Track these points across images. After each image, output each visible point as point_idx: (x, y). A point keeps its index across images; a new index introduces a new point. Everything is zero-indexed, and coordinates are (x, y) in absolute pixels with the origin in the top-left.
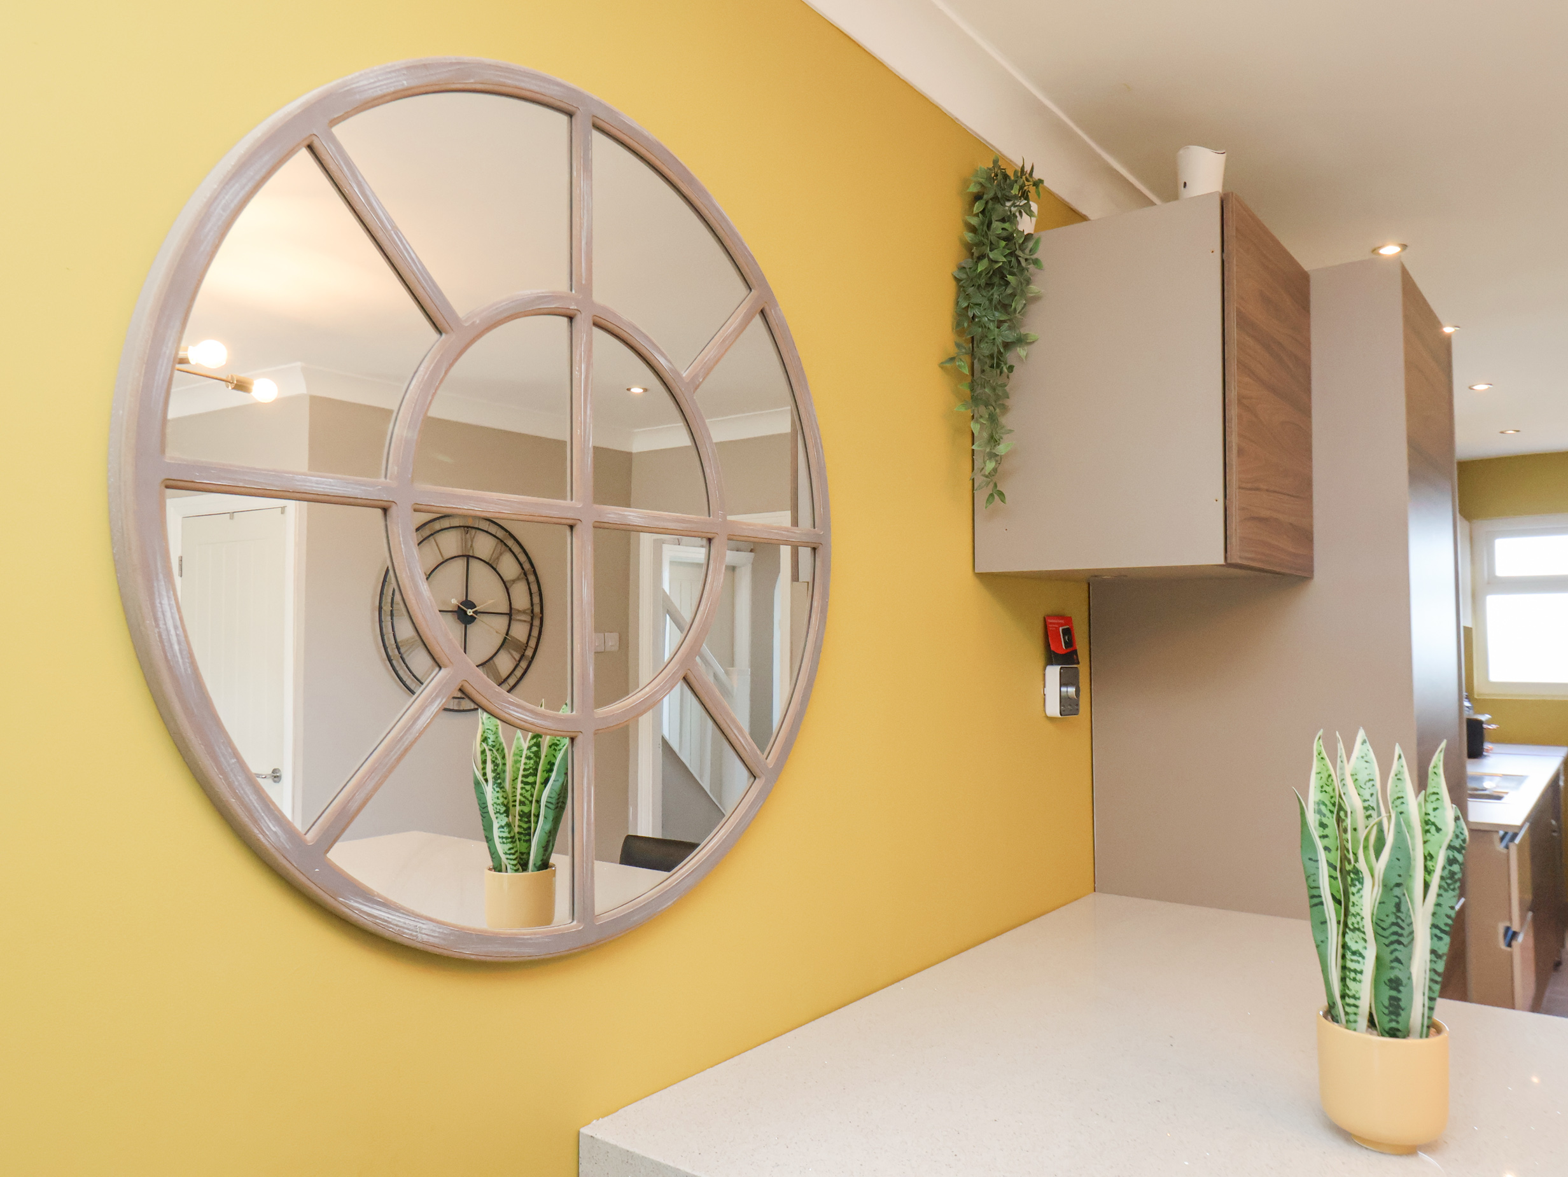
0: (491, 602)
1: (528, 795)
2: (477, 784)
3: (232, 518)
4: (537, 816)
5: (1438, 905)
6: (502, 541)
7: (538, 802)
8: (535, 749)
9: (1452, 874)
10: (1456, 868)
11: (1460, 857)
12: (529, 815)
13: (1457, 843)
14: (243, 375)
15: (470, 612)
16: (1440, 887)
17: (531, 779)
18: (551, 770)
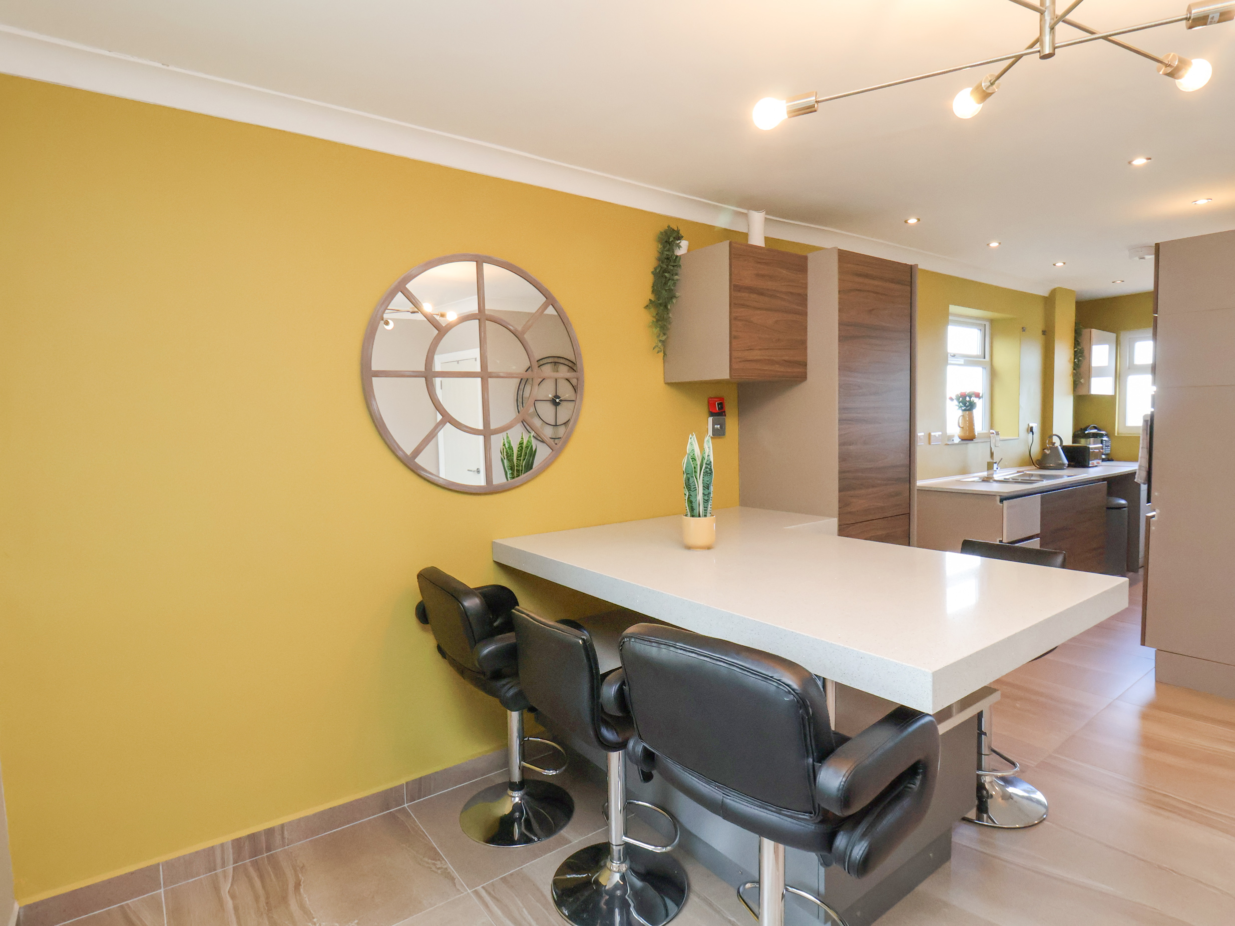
0: (567, 395)
1: (519, 463)
2: (502, 460)
3: (458, 363)
4: (522, 471)
5: (703, 480)
6: (572, 368)
7: (522, 466)
8: (520, 448)
9: (707, 472)
10: (708, 470)
11: (709, 467)
12: (519, 470)
13: (708, 463)
14: (443, 311)
15: (557, 400)
16: (703, 475)
17: (519, 458)
18: (526, 456)
